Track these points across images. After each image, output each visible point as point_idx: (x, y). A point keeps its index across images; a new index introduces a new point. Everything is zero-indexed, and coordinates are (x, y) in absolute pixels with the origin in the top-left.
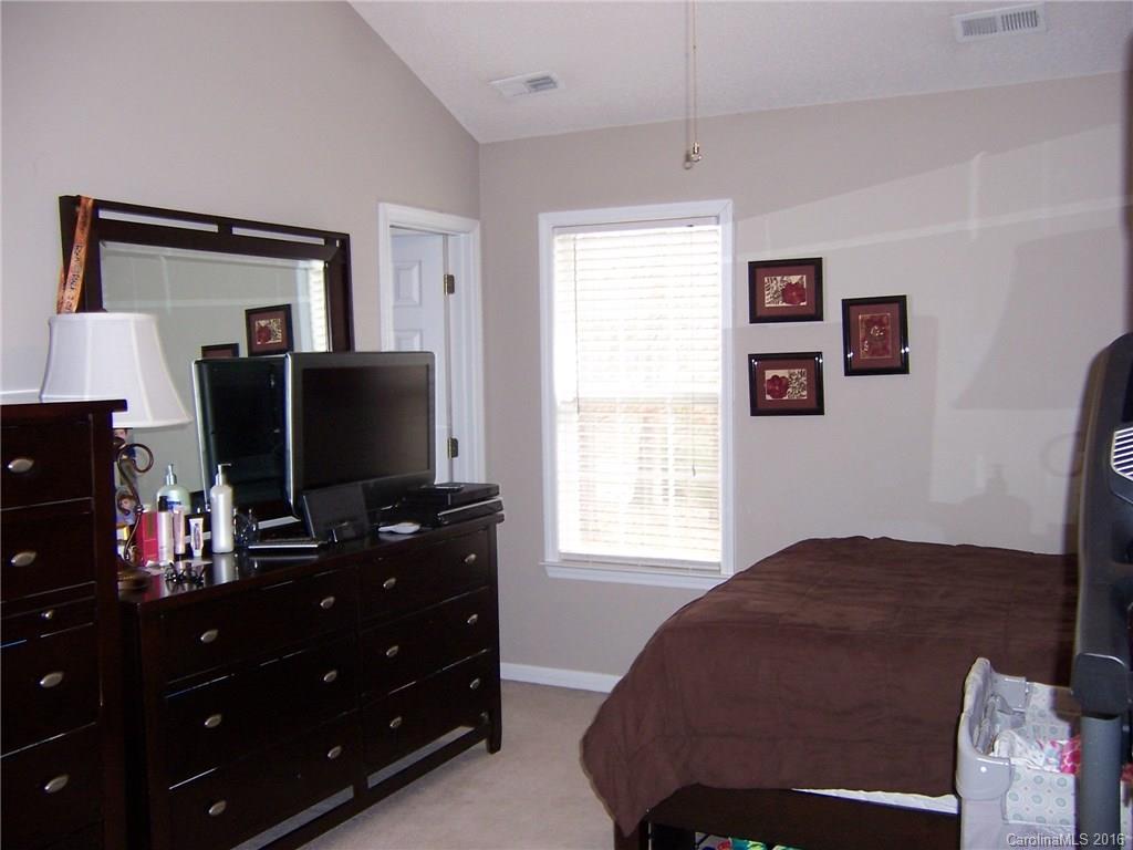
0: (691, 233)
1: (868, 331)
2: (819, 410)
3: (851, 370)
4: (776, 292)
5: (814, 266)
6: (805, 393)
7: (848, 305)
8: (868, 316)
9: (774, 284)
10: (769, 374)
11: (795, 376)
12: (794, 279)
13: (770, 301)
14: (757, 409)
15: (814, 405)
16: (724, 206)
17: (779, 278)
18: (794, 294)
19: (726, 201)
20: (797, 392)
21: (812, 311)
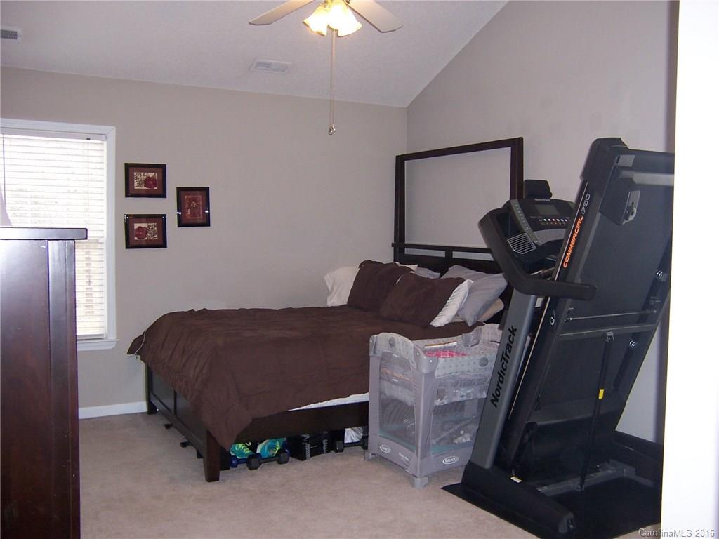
0: (88, 143)
1: (190, 205)
2: (164, 245)
3: (182, 223)
4: (141, 180)
5: (162, 169)
6: (156, 236)
7: (180, 190)
8: (190, 197)
9: (140, 177)
10: (136, 226)
11: (152, 227)
12: (151, 175)
13: (136, 185)
14: (129, 245)
15: (162, 243)
16: (111, 131)
17: (142, 173)
18: (151, 182)
19: (112, 127)
20: (153, 236)
21: (161, 192)
